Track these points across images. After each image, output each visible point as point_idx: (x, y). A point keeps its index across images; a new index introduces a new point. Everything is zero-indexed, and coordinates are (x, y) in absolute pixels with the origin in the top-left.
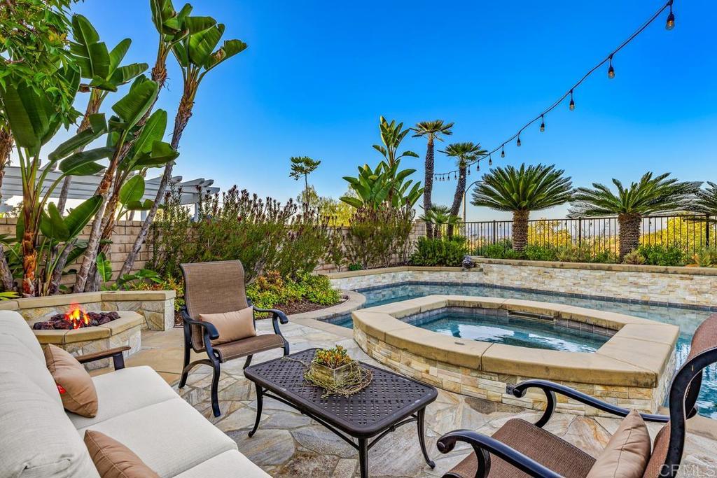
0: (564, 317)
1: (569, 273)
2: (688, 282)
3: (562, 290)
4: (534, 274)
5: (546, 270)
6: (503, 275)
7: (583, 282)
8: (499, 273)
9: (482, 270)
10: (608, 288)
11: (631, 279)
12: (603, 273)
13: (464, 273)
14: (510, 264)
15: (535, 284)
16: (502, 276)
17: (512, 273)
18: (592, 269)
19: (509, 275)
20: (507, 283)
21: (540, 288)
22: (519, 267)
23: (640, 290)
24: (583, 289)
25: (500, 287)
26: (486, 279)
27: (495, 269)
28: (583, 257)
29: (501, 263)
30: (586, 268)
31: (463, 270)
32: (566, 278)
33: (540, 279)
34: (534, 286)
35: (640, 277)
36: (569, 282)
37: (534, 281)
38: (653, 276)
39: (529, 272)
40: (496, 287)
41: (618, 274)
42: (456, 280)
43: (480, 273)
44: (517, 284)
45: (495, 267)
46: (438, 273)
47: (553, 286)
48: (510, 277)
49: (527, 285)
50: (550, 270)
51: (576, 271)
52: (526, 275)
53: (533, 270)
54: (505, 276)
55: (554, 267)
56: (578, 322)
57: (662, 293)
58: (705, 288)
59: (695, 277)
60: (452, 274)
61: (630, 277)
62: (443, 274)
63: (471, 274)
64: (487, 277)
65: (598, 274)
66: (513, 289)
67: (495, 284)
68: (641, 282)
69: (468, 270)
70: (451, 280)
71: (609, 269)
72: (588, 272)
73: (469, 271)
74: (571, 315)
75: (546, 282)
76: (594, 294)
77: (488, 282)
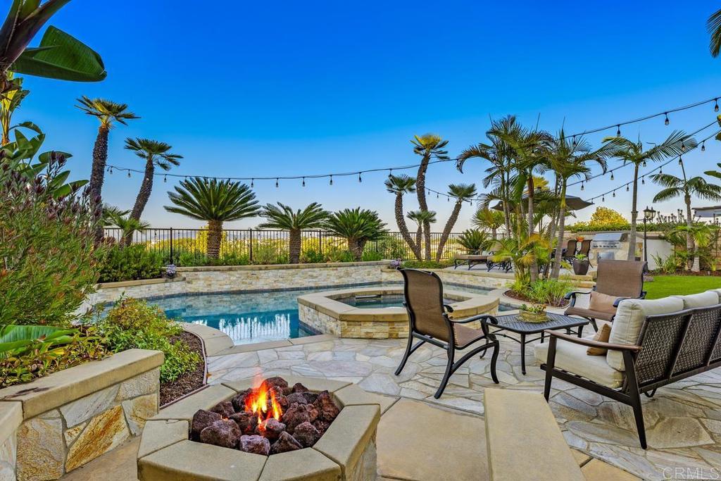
0: (388, 293)
1: (271, 273)
2: (335, 272)
3: (266, 287)
4: (243, 278)
5: (253, 272)
6: (211, 281)
7: (281, 279)
8: (206, 280)
9: (184, 279)
10: (296, 281)
11: (310, 273)
12: (294, 270)
13: (167, 284)
14: (219, 270)
15: (244, 286)
16: (209, 283)
17: (221, 278)
18: (288, 268)
19: (217, 281)
20: (215, 288)
21: (248, 289)
22: (228, 272)
23: (314, 280)
24: (281, 284)
25: (207, 294)
26: (190, 288)
27: (201, 277)
28: (267, 260)
29: (208, 270)
30: (283, 268)
31: (166, 281)
32: (269, 277)
33: (248, 281)
34: (243, 287)
35: (314, 271)
36: (271, 280)
37: (243, 283)
38: (320, 270)
39: (238, 276)
40: (202, 294)
41: (303, 270)
42: (158, 293)
43: (183, 282)
44: (226, 288)
45: (201, 275)
46: (138, 287)
47: (259, 285)
48: (219, 283)
49: (236, 288)
50: (256, 272)
51: (276, 271)
52: (235, 278)
53: (241, 274)
54: (213, 282)
55: (260, 269)
56: (395, 294)
57: (324, 280)
58: (342, 274)
59: (339, 268)
60: (154, 287)
61: (309, 272)
62: (144, 288)
63: (174, 284)
64: (190, 285)
65: (290, 271)
66: (221, 293)
67: (201, 291)
68: (315, 274)
69: (170, 280)
70: (153, 294)
71: (298, 267)
72: (284, 271)
73: (173, 281)
74: (392, 291)
75: (253, 283)
76: (288, 287)
77: (193, 291)
